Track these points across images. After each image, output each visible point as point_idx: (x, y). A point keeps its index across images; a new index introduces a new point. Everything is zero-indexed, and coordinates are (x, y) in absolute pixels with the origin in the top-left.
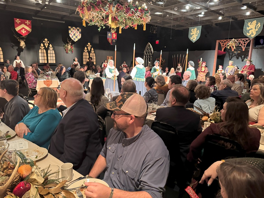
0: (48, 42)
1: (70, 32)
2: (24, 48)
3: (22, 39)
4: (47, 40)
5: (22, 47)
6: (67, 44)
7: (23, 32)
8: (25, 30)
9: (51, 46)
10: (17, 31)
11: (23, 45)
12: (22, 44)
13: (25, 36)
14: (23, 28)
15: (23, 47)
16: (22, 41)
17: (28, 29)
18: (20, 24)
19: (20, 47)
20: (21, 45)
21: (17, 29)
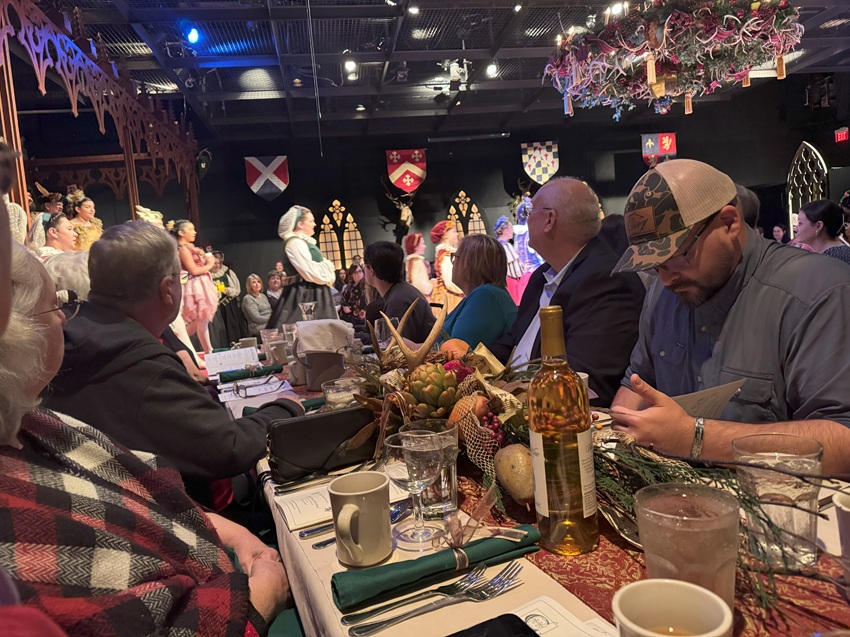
0: (468, 200)
1: (525, 158)
2: (411, 223)
3: (406, 201)
4: (464, 194)
5: (405, 222)
6: (518, 197)
7: (408, 181)
8: (413, 176)
9: (477, 210)
10: (393, 182)
11: (408, 217)
12: (406, 214)
13: (411, 193)
14: (407, 172)
15: (408, 223)
16: (405, 208)
17: (417, 171)
18: (401, 162)
19: (402, 224)
20: (403, 218)
21: (394, 177)
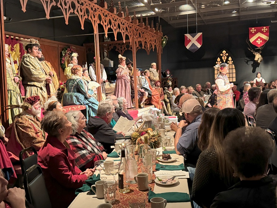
2: (261, 61)
7: (259, 42)
8: (261, 39)
10: (251, 42)
11: (259, 59)
12: (258, 57)
13: (260, 47)
14: (259, 37)
16: (257, 54)
18: (256, 33)
19: (255, 62)
21: (252, 40)
